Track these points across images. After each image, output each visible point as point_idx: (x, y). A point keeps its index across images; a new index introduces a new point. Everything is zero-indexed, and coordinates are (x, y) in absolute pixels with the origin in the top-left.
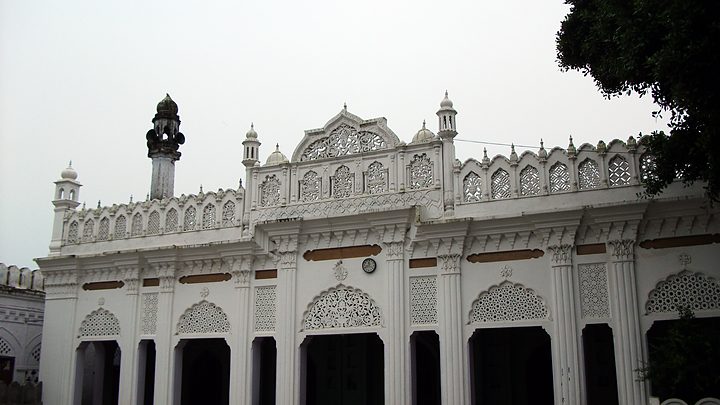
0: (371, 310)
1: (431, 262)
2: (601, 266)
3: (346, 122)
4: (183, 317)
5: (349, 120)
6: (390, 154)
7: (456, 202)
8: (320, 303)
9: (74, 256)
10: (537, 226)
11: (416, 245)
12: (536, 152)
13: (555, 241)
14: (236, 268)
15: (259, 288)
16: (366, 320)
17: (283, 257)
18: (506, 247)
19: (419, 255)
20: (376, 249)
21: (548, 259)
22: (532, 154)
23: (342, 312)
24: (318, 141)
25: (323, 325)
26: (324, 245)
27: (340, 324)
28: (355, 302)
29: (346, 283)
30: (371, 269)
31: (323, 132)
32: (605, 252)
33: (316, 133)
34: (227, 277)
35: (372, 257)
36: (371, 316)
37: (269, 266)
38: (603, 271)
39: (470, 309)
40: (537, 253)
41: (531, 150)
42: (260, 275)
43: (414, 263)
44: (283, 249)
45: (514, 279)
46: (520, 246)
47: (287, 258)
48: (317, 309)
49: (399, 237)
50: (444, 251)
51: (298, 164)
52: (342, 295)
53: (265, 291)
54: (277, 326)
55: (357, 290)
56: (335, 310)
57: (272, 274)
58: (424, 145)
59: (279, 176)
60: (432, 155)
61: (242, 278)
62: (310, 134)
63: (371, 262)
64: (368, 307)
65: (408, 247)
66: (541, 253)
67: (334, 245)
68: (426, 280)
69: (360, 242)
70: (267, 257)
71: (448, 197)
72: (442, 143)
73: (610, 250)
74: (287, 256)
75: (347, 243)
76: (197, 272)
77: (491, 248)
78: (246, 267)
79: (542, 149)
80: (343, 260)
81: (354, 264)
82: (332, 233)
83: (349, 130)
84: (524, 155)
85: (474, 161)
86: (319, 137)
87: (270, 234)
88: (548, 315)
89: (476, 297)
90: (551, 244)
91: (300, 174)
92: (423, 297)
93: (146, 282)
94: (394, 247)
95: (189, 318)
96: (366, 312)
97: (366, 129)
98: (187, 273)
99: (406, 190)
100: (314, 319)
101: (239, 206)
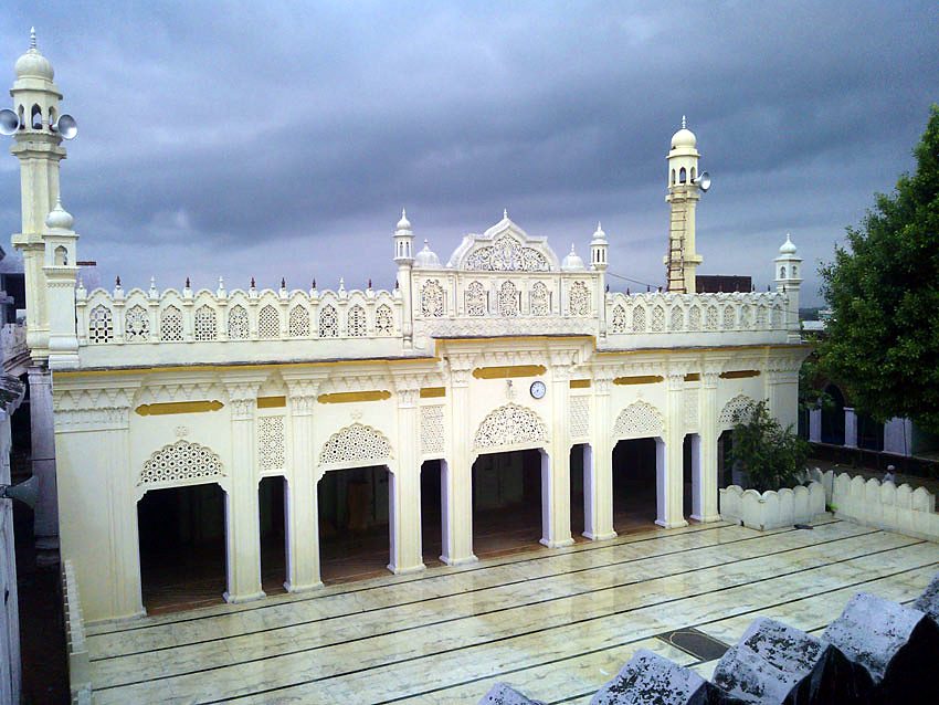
0: (536, 427)
1: (585, 383)
2: (696, 391)
3: (512, 234)
4: (327, 444)
5: (514, 230)
6: (553, 277)
7: (608, 331)
8: (489, 422)
11: (580, 368)
13: (675, 372)
14: (401, 387)
15: (424, 407)
16: (532, 436)
17: (455, 376)
18: (640, 373)
19: (580, 377)
20: (541, 370)
21: (666, 384)
23: (510, 430)
24: (482, 249)
25: (493, 443)
26: (492, 363)
27: (508, 442)
28: (522, 420)
29: (516, 402)
31: (490, 240)
32: (699, 380)
33: (484, 241)
34: (385, 396)
35: (538, 378)
36: (536, 432)
37: (436, 384)
38: (697, 394)
39: (615, 424)
40: (659, 379)
42: (426, 393)
43: (574, 384)
44: (456, 366)
45: (644, 399)
46: (649, 372)
47: (461, 376)
48: (486, 428)
49: (567, 361)
50: (600, 375)
52: (509, 413)
53: (431, 411)
54: (447, 446)
55: (527, 408)
56: (503, 428)
57: (440, 392)
59: (442, 281)
60: (589, 283)
61: (408, 396)
62: (476, 241)
63: (540, 385)
64: (534, 424)
65: (571, 369)
66: (662, 379)
67: (504, 363)
68: (582, 399)
69: (527, 362)
70: (439, 374)
71: (603, 326)
72: (598, 274)
74: (461, 374)
75: (517, 362)
76: (343, 390)
77: (631, 374)
78: (414, 385)
80: (513, 379)
81: (523, 383)
82: (505, 354)
83: (513, 242)
85: (622, 296)
86: (486, 245)
88: (663, 427)
89: (619, 414)
90: (673, 374)
91: (466, 282)
92: (579, 414)
93: (263, 402)
94: (560, 369)
95: (334, 445)
96: (532, 429)
97: (532, 246)
98: (329, 391)
99: (570, 316)
100: (484, 436)
101: (398, 314)
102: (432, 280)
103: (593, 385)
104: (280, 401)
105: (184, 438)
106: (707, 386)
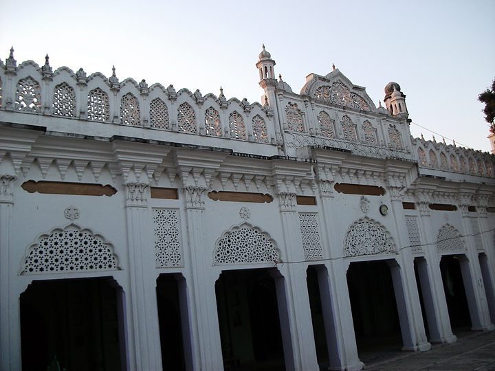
0: (386, 241)
1: (413, 206)
3: (342, 80)
4: (219, 243)
6: (375, 117)
8: (352, 233)
9: (44, 129)
13: (463, 202)
14: (282, 189)
15: (301, 213)
16: (386, 248)
17: (322, 186)
18: (443, 201)
19: (406, 200)
20: (382, 191)
23: (369, 241)
24: (324, 87)
25: (358, 253)
26: (348, 180)
27: (369, 253)
28: (376, 233)
29: (369, 216)
31: (329, 81)
32: (475, 211)
33: (323, 80)
35: (381, 196)
36: (387, 245)
37: (308, 192)
40: (455, 208)
42: (300, 200)
43: (405, 205)
44: (322, 176)
45: (450, 223)
46: (448, 202)
47: (326, 187)
48: (351, 238)
49: (399, 184)
52: (366, 226)
54: (324, 254)
55: (378, 223)
56: (364, 239)
57: (311, 201)
58: (395, 119)
59: (300, 105)
60: (399, 127)
61: (287, 201)
64: (384, 237)
65: (402, 192)
67: (355, 181)
68: (412, 219)
69: (371, 183)
72: (404, 121)
73: (479, 211)
74: (326, 184)
77: (438, 201)
78: (293, 189)
80: (364, 196)
81: (374, 200)
82: (357, 171)
83: (343, 87)
84: (440, 144)
86: (326, 84)
88: (464, 247)
91: (317, 109)
92: (413, 232)
93: (157, 192)
94: (395, 190)
95: (227, 244)
96: (384, 242)
97: (357, 92)
98: (218, 188)
99: (393, 149)
100: (350, 247)
101: (269, 123)
102: (293, 102)
103: (417, 207)
104: (173, 193)
105: (75, 222)
106: (482, 215)
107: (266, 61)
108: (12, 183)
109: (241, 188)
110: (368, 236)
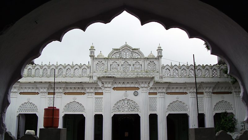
0: (136, 107)
1: (156, 94)
2: (202, 98)
3: (127, 48)
4: (66, 106)
5: (128, 47)
6: (142, 60)
7: (163, 77)
8: (118, 104)
9: (19, 82)
10: (188, 86)
11: (151, 88)
12: (186, 65)
13: (192, 90)
14: (88, 91)
15: (96, 98)
16: (135, 110)
17: (106, 89)
18: (177, 91)
19: (152, 91)
20: (138, 88)
21: (189, 95)
22: (185, 65)
23: (126, 107)
24: (117, 52)
25: (120, 111)
26: (120, 86)
27: (125, 111)
28: (131, 104)
29: (128, 98)
30: (136, 94)
31: (119, 50)
32: (203, 94)
33: (117, 50)
34: (84, 93)
35: (136, 91)
36: (136, 109)
37: (100, 91)
38: (203, 99)
39: (167, 108)
40: (186, 93)
41: (185, 64)
42: (96, 94)
43: (150, 93)
44: (106, 86)
45: (180, 100)
46: (181, 91)
48: (117, 106)
49: (146, 86)
50: (160, 91)
51: (110, 59)
52: (126, 102)
53: (98, 99)
54: (103, 110)
56: (124, 106)
57: (102, 94)
58: (153, 59)
59: (103, 62)
60: (156, 62)
61: (90, 94)
62: (115, 50)
63: (137, 92)
64: (135, 106)
65: (149, 89)
66: (187, 93)
67: (124, 86)
68: (154, 99)
69: (132, 86)
70: (100, 88)
71: (161, 75)
72: (158, 59)
73: (205, 94)
74: (108, 88)
75: (128, 86)
76: (71, 91)
77: (173, 91)
78: (92, 91)
79: (187, 64)
80: (127, 91)
81: (130, 93)
82: (124, 82)
83: (128, 50)
84: (182, 65)
85: (169, 65)
87: (103, 81)
88: (189, 110)
89: (169, 104)
90: (190, 91)
91: (111, 62)
92: (153, 104)
93: (49, 93)
94: (144, 88)
95: (68, 107)
96: (134, 107)
97: (134, 51)
98: (67, 91)
99: (148, 71)
100: (116, 109)
101: (88, 70)
102: (100, 61)
103: (158, 94)
104: (53, 93)
105: (29, 101)
106: (207, 96)
107: (92, 49)
108: (17, 93)
109: (75, 91)
110: (126, 105)
